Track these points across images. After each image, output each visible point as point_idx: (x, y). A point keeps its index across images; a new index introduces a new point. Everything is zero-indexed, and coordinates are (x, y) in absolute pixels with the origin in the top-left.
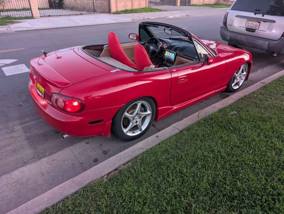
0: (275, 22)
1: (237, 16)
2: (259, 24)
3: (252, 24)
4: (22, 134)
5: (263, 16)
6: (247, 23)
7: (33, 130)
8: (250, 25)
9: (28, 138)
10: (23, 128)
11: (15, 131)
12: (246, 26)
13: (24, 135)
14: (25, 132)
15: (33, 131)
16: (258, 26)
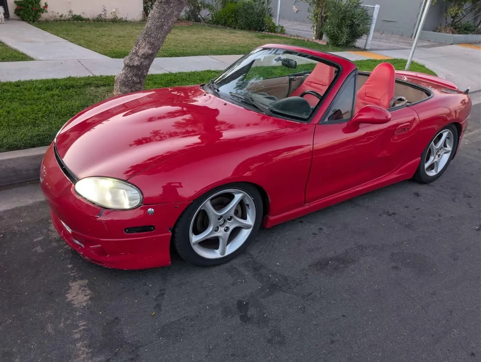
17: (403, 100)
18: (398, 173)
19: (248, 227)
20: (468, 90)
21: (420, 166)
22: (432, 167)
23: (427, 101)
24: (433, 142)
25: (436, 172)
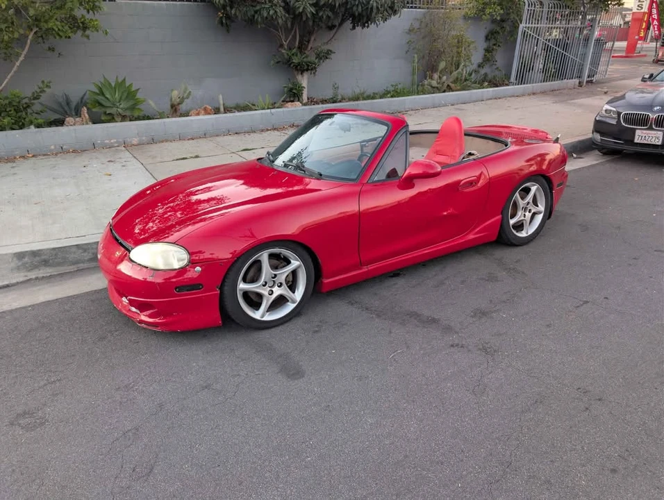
17: (473, 154)
18: (477, 233)
19: (293, 302)
20: (558, 138)
21: (503, 225)
22: (519, 226)
23: (504, 152)
24: (517, 194)
25: (527, 233)
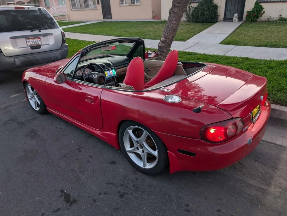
0: (53, 35)
1: (11, 38)
2: (40, 39)
3: (33, 42)
4: (277, 178)
5: (40, 31)
6: (28, 43)
7: (261, 172)
8: (31, 43)
9: (275, 168)
10: (269, 185)
11: (281, 188)
12: (28, 45)
13: (275, 175)
14: (271, 177)
15: (263, 172)
16: (40, 41)
